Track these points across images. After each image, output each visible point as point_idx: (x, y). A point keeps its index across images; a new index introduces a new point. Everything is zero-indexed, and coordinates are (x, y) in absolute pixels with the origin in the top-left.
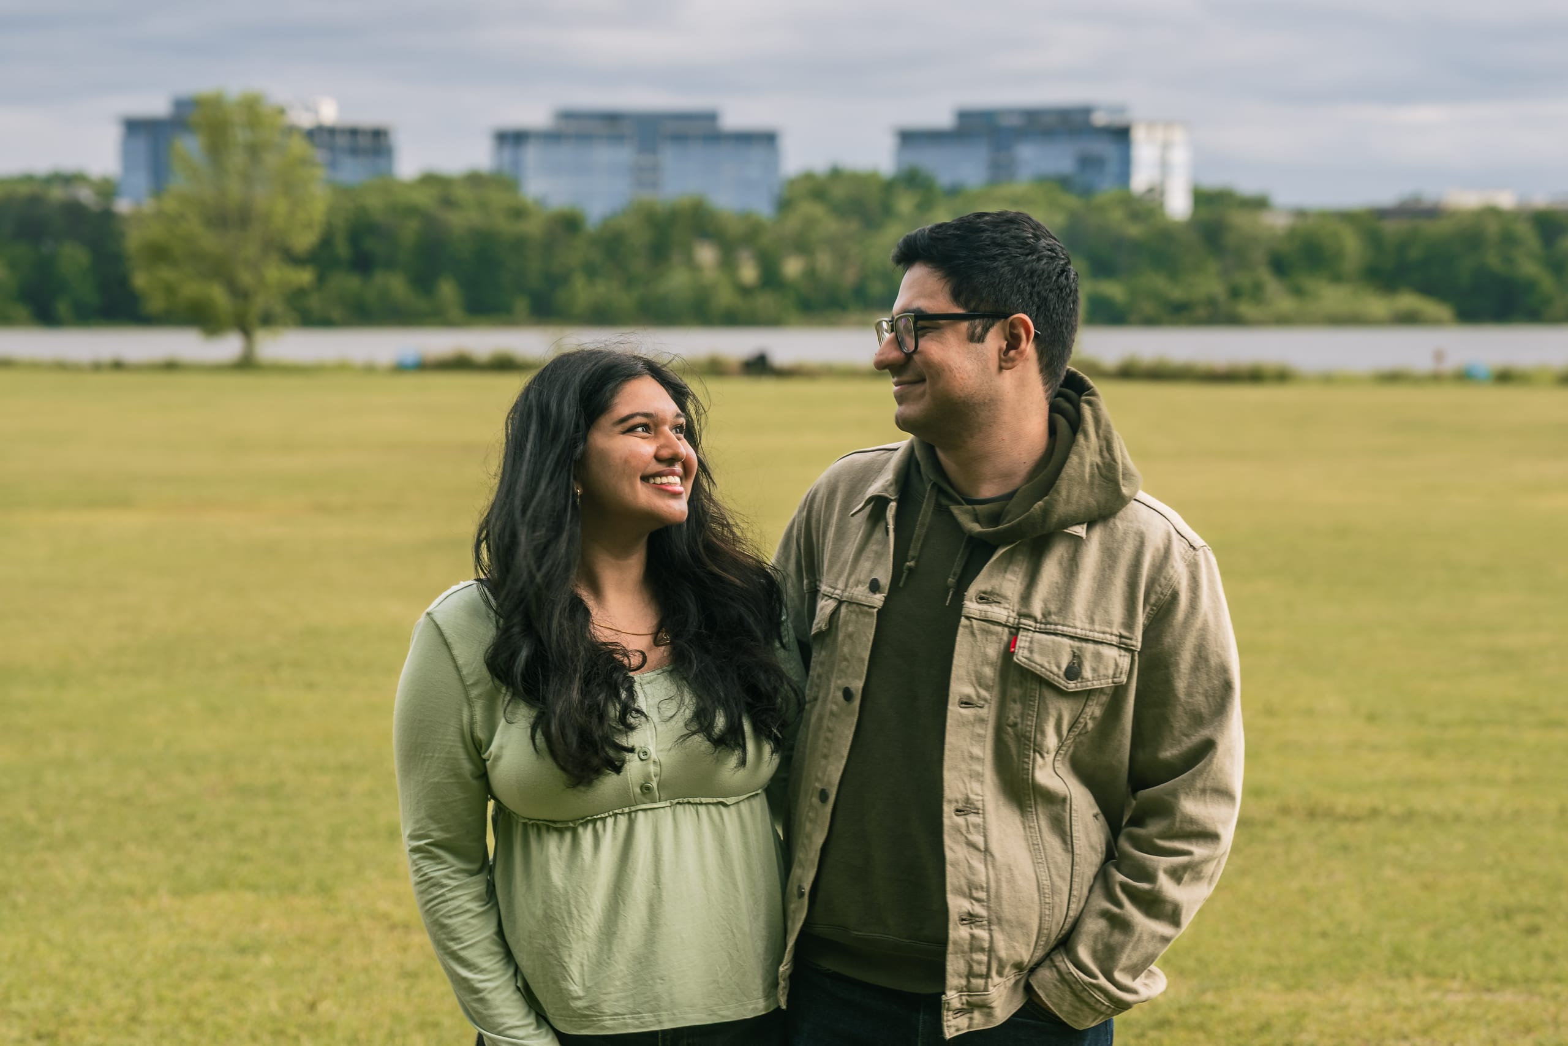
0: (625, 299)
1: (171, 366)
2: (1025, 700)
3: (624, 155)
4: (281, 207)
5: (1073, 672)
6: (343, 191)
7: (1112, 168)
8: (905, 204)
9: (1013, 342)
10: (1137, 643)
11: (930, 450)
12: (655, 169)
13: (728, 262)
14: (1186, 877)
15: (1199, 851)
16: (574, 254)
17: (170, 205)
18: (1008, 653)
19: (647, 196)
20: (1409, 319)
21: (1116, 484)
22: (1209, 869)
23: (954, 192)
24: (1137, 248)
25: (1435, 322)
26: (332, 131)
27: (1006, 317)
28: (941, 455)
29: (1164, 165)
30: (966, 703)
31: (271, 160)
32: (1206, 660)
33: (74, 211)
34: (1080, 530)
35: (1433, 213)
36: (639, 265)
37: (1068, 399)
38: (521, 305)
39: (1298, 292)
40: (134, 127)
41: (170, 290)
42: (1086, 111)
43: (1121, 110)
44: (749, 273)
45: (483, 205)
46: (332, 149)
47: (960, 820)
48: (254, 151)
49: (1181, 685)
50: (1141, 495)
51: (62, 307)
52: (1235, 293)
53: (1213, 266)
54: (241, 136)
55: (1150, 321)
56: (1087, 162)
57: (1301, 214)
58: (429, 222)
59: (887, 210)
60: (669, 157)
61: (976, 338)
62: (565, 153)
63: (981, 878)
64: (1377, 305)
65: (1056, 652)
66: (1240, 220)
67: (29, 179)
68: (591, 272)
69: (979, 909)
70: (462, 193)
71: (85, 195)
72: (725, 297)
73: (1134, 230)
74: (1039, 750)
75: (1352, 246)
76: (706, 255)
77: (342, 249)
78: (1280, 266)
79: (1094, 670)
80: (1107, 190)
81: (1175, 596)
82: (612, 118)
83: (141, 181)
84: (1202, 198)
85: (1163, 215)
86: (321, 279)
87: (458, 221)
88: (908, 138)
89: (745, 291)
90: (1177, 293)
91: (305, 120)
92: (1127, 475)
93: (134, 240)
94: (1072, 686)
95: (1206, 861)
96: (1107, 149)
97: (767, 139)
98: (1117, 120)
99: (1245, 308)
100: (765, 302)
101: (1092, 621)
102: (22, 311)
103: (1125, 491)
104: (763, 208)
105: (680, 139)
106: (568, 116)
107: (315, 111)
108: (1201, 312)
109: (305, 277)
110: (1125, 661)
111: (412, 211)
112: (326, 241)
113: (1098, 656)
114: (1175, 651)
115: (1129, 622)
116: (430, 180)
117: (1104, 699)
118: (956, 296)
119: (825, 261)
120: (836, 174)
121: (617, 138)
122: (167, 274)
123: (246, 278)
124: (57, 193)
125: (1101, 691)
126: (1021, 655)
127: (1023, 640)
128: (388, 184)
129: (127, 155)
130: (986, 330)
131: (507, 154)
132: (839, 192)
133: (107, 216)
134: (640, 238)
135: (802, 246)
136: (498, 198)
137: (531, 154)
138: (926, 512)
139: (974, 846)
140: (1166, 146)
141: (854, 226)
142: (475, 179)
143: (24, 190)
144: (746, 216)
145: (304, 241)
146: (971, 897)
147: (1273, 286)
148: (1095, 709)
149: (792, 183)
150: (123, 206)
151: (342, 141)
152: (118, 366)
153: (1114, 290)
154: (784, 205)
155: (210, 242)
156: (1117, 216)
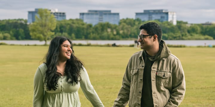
0: (98, 36)
1: (35, 45)
2: (159, 80)
3: (98, 16)
4: (50, 24)
5: (164, 76)
6: (59, 21)
7: (166, 18)
8: (137, 23)
9: (155, 38)
10: (171, 72)
11: (145, 51)
12: (102, 18)
13: (112, 31)
14: (179, 99)
15: (180, 96)
16: (91, 30)
17: (35, 24)
18: (156, 75)
19: (101, 22)
20: (207, 39)
21: (168, 53)
22: (182, 98)
23: (143, 21)
24: (169, 29)
25: (211, 39)
26: (57, 13)
27: (154, 35)
28: (147, 51)
29: (173, 18)
30: (153, 81)
31: (49, 17)
32: (180, 73)
33: (21, 24)
34: (164, 59)
35: (210, 24)
36: (100, 32)
37: (161, 43)
38: (83, 37)
39: (191, 35)
40: (30, 13)
41: (35, 35)
42: (162, 10)
43: (167, 10)
44: (115, 33)
45: (78, 23)
46: (57, 16)
47: (154, 94)
48: (46, 16)
49: (177, 76)
50: (171, 54)
51: (20, 37)
52: (183, 35)
53: (180, 32)
54: (44, 14)
55: (171, 39)
56: (162, 17)
57: (192, 24)
58: (71, 26)
59: (134, 24)
60: (104, 17)
61: (150, 38)
62: (89, 16)
63: (157, 101)
64: (203, 37)
65: (162, 74)
66: (183, 25)
67: (15, 20)
68: (93, 33)
69: (157, 105)
70: (75, 22)
71: (23, 22)
72: (112, 36)
73: (169, 27)
74: (161, 85)
75: (199, 29)
76: (109, 30)
77: (59, 30)
78: (189, 32)
79: (167, 75)
80: (165, 21)
81: (176, 66)
82: (96, 11)
83: (31, 20)
84: (178, 22)
85: (173, 24)
86: (55, 34)
87: (75, 26)
88: (137, 14)
89: (114, 35)
90: (175, 36)
91: (54, 12)
92: (169, 52)
93: (30, 28)
94: (164, 77)
95: (181, 97)
96: (165, 15)
97: (118, 14)
98: (166, 12)
99: (184, 37)
100: (117, 37)
101: (166, 70)
102: (14, 38)
103: (169, 54)
104: (117, 24)
105: (105, 14)
106: (90, 11)
107: (55, 10)
108: (178, 38)
109: (53, 33)
110: (170, 74)
111: (68, 24)
112: (57, 28)
113: (167, 74)
114: (176, 73)
115: (170, 69)
116: (71, 20)
117: (168, 79)
118: (148, 33)
119: (125, 31)
120: (127, 19)
121: (97, 14)
122: (35, 33)
123: (45, 34)
124: (19, 22)
125: (168, 78)
126: (158, 75)
127: (158, 73)
128: (65, 21)
129: (29, 16)
130: (151, 37)
131: (82, 16)
132: (128, 21)
133: (26, 25)
134: (100, 28)
135: (122, 29)
136: (80, 22)
137: (85, 16)
138: (146, 58)
139: (156, 97)
140: (173, 15)
141: (130, 26)
142: (77, 20)
143: (15, 21)
144: (115, 25)
145: (53, 29)
146: (156, 103)
147: (188, 34)
148: (168, 80)
149: (121, 20)
150: (28, 23)
151: (59, 14)
152: (28, 45)
153: (166, 35)
154: (120, 23)
155: (40, 29)
156: (166, 25)
